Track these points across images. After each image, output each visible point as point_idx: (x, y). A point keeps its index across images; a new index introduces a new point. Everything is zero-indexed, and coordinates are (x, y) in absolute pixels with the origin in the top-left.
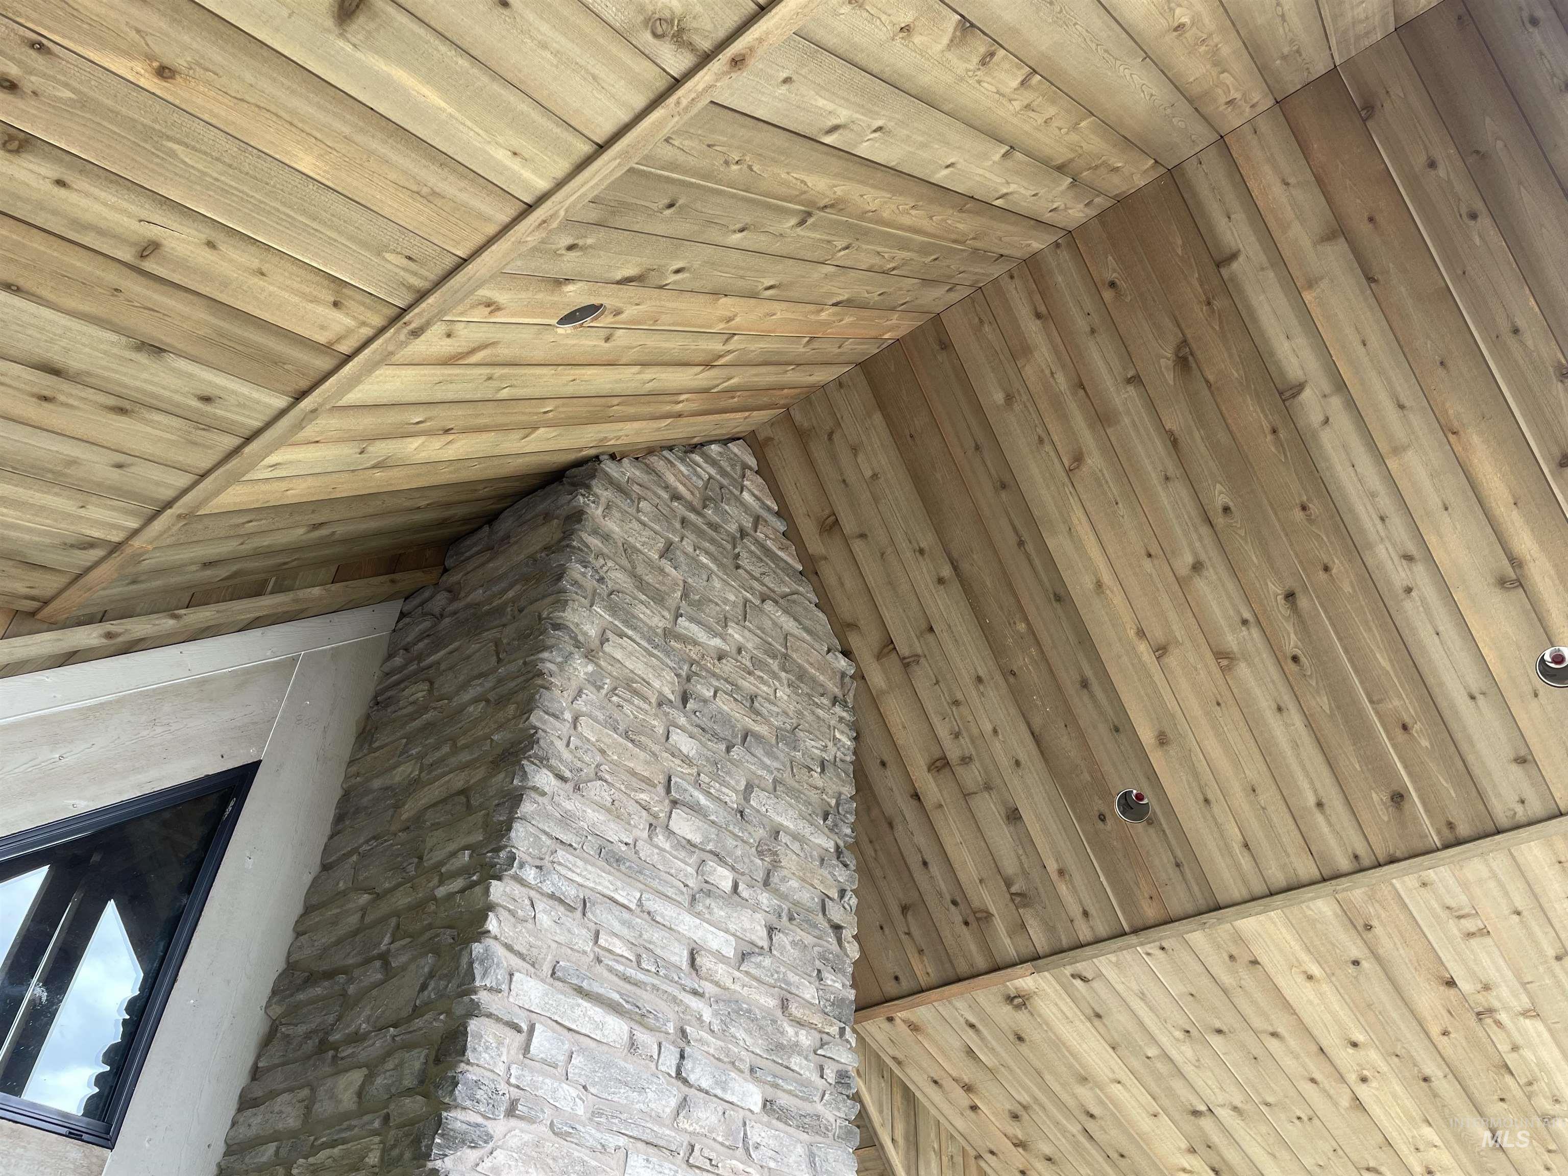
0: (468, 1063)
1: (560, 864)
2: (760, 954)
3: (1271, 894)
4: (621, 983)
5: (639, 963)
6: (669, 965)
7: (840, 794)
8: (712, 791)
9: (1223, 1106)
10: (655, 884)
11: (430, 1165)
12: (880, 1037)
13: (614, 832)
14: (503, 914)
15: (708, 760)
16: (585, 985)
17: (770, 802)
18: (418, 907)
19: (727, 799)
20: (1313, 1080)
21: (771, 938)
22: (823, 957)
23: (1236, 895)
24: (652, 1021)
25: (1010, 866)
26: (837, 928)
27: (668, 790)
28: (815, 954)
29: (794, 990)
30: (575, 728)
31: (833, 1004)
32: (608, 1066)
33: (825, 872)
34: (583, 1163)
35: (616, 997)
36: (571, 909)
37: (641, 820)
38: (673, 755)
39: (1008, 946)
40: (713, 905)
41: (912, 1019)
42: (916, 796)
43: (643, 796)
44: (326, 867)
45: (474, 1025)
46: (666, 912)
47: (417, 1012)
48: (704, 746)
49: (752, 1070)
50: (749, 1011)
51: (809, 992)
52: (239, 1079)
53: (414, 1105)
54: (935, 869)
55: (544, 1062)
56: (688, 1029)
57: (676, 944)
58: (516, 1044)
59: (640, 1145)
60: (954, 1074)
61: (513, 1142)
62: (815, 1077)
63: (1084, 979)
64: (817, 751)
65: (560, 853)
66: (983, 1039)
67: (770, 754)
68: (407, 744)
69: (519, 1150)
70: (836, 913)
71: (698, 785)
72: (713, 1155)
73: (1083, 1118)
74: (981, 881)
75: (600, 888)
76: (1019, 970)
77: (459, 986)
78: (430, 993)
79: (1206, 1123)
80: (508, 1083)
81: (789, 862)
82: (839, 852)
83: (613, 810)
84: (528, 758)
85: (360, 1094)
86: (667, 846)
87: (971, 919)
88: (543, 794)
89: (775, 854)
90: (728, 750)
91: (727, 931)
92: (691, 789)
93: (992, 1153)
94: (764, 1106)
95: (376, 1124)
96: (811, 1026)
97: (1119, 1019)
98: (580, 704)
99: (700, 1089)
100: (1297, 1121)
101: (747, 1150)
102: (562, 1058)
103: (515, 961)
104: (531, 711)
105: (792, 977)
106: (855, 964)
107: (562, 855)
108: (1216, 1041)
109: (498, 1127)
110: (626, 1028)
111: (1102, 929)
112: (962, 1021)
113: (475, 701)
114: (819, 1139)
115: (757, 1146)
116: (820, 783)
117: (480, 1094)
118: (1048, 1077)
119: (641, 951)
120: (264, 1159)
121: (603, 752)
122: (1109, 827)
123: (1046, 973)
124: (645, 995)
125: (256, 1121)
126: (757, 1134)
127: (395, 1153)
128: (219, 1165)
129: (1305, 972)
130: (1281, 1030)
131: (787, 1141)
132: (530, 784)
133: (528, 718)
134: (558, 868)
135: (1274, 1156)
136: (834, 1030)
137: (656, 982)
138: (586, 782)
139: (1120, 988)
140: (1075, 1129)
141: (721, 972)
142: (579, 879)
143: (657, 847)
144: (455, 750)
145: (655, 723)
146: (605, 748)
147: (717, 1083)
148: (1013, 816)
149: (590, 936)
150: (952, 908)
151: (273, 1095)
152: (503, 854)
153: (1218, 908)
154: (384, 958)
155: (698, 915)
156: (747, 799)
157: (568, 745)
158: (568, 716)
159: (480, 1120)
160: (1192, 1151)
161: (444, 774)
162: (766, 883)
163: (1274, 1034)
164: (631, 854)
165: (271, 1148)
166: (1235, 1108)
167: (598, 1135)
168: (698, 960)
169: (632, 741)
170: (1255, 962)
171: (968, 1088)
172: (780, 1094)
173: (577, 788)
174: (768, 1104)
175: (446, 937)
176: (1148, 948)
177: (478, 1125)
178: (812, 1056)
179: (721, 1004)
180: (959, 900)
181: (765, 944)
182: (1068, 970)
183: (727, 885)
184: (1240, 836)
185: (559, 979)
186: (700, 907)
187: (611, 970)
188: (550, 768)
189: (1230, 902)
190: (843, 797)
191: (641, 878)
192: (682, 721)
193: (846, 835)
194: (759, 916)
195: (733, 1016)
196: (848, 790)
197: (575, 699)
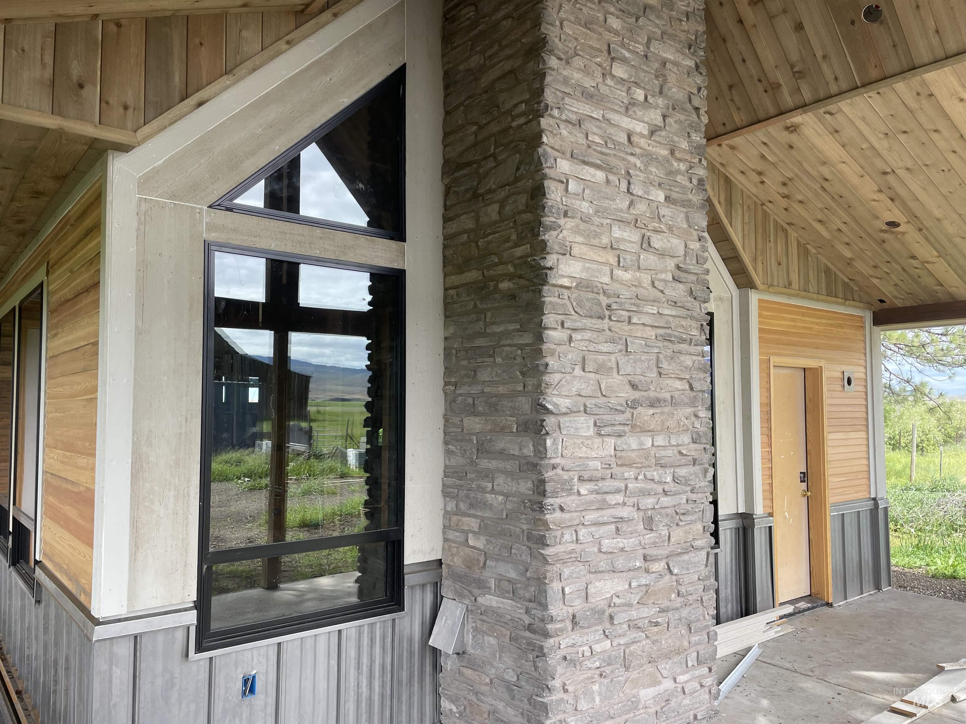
0: (547, 199)
1: (567, 104)
2: (660, 130)
3: (947, 58)
4: (600, 155)
5: (606, 145)
6: (620, 144)
7: (697, 31)
8: (631, 47)
9: (900, 168)
10: (609, 105)
11: (540, 238)
12: (715, 155)
13: (588, 83)
14: (548, 133)
15: (627, 30)
16: (586, 159)
17: (660, 46)
18: (505, 131)
19: (638, 50)
20: (954, 152)
21: (664, 121)
22: (690, 126)
23: (926, 60)
24: (615, 170)
25: (794, 56)
26: (697, 109)
27: (609, 53)
28: (686, 125)
29: (677, 145)
30: (562, 29)
31: (695, 148)
32: (599, 192)
33: (690, 80)
34: (595, 231)
35: (599, 162)
36: (574, 125)
37: (598, 73)
38: (610, 32)
39: (788, 100)
40: (637, 110)
41: (732, 144)
42: (741, 21)
43: (599, 60)
44: (447, 113)
45: (546, 183)
46: (615, 117)
47: (517, 180)
48: (625, 22)
49: (659, 185)
50: (657, 158)
51: (684, 145)
52: (440, 210)
53: (527, 217)
54: (749, 63)
55: (574, 194)
56: (631, 171)
57: (621, 133)
58: (562, 189)
59: (616, 222)
60: (753, 167)
61: (568, 226)
62: (688, 184)
63: (831, 114)
64: (684, 8)
65: (566, 99)
66: (770, 149)
67: (659, 17)
68: (472, 45)
69: (570, 229)
70: (697, 102)
71: (623, 45)
72: (646, 222)
73: (822, 181)
74: (776, 67)
75: (585, 112)
76: (793, 113)
77: (536, 167)
78: (522, 170)
79: (890, 178)
80: (562, 204)
81: (672, 79)
82: (697, 67)
83: (585, 70)
84: (544, 52)
85: (499, 213)
86: (612, 84)
87: (769, 89)
88: (554, 70)
89: (665, 76)
90: (637, 21)
91: (643, 122)
92: (620, 49)
93: (770, 202)
94: (666, 199)
95: (511, 224)
96: (686, 160)
97: (848, 132)
98: (562, 14)
99: (638, 196)
100: (941, 172)
101: (659, 218)
102: (581, 191)
103: (556, 154)
104: (540, 24)
105: (676, 139)
106: (706, 126)
107: (567, 100)
108: (902, 137)
109: (562, 221)
110: (604, 175)
111: (844, 86)
112: (760, 142)
113: (505, 18)
114: (690, 209)
115: (664, 216)
116: (686, 28)
117: (554, 210)
118: (805, 165)
119: (606, 139)
120: (464, 240)
121: (576, 39)
122: (856, 28)
123: (810, 113)
124: (610, 159)
125: (454, 227)
126: (663, 211)
127: (523, 235)
128: (443, 244)
129: (959, 98)
130: (940, 128)
131: (676, 212)
132: (548, 66)
133: (540, 29)
134: (566, 106)
135: (926, 190)
136: (696, 160)
137: (615, 152)
138: (571, 58)
139: (851, 116)
140: (816, 187)
141: (643, 142)
142: (575, 110)
143: (607, 85)
144: (502, 48)
145: (599, 15)
146: (577, 37)
147: (645, 192)
148: (799, 27)
149: (583, 136)
150: (758, 83)
151: (458, 216)
152: (542, 105)
153: (914, 68)
154: (494, 156)
155: (629, 117)
156: (648, 48)
157: (560, 40)
158: (558, 23)
159: (554, 220)
160: (880, 191)
161: (500, 62)
162: (661, 93)
163: (936, 131)
164: (596, 93)
165: (465, 236)
166: (908, 169)
167: (599, 220)
168: (632, 139)
169: (589, 29)
170: (931, 95)
171: (760, 173)
172: (672, 193)
173: (568, 63)
174: (667, 198)
175: (523, 145)
176: (870, 94)
177: (555, 222)
178: (686, 174)
179: (644, 157)
180: (762, 79)
181: (662, 124)
182: (822, 111)
183: (641, 98)
184: (935, 27)
185: (575, 158)
186: (630, 112)
187: (595, 150)
188: (555, 55)
189: (922, 64)
190: (699, 33)
191: (602, 103)
192: (612, 9)
193: (701, 56)
194: (658, 111)
195: (650, 162)
196: (701, 28)
197: (559, 12)
